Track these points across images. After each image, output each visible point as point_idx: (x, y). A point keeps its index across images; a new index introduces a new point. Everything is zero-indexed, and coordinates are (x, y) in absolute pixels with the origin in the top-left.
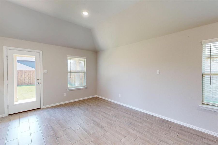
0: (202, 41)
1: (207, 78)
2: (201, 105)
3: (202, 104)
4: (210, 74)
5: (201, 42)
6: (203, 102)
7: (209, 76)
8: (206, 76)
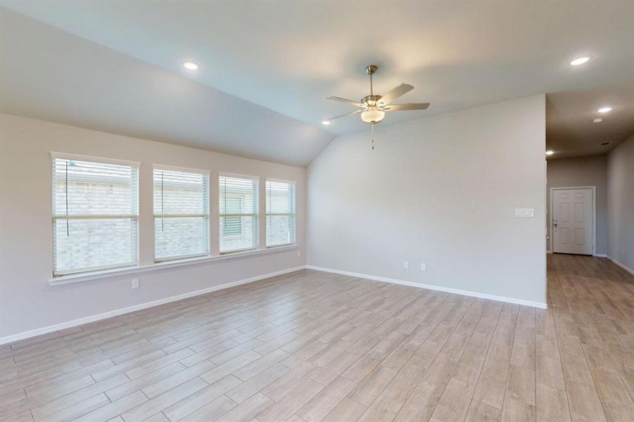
0: (52, 152)
1: (60, 224)
2: (52, 280)
3: (54, 276)
4: (67, 217)
5: (50, 154)
6: (55, 274)
7: (65, 221)
8: (58, 221)
